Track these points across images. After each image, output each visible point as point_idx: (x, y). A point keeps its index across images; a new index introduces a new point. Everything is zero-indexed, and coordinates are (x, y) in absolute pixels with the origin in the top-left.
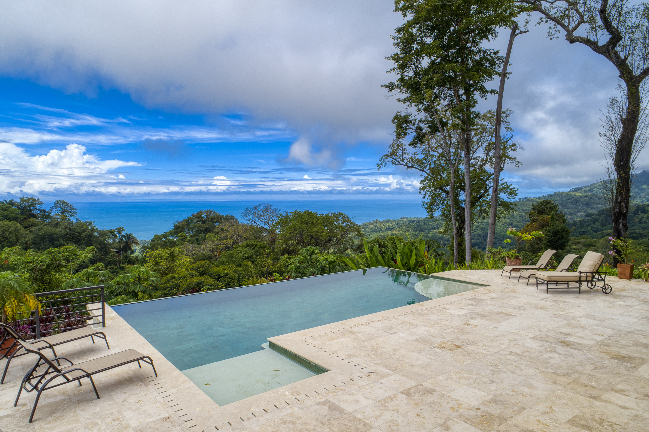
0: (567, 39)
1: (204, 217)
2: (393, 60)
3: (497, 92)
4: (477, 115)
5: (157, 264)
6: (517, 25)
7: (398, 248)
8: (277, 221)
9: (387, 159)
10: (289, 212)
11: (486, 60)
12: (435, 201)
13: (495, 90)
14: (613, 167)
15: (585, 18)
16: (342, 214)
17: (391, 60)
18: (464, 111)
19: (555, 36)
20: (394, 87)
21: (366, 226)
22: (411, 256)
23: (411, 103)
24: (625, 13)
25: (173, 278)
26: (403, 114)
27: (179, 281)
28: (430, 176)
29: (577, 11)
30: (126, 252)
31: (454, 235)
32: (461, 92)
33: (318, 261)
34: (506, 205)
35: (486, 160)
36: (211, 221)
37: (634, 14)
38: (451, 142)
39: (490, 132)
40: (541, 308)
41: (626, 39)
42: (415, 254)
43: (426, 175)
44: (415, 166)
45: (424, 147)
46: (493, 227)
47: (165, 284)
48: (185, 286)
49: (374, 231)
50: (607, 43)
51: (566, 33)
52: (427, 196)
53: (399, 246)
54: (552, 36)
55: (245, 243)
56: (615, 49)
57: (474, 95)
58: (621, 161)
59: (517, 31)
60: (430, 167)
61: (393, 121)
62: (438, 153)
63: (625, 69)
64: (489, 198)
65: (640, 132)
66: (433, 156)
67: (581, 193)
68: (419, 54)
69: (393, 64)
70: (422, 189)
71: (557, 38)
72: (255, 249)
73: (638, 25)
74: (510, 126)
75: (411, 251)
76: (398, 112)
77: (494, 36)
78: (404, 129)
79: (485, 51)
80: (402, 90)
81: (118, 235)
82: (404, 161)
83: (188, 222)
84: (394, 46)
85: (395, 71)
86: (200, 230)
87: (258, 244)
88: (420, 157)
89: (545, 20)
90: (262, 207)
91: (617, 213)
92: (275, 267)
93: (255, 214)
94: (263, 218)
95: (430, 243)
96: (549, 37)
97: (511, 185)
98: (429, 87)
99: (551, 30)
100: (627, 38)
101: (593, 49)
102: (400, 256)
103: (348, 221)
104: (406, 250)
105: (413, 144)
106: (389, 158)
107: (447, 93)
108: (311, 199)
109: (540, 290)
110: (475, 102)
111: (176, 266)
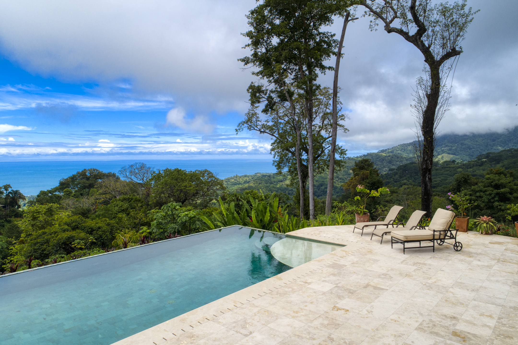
0: (385, 29)
1: (88, 174)
2: (248, 36)
3: (334, 69)
4: (318, 87)
5: (34, 218)
6: (349, 13)
7: (253, 206)
8: (150, 178)
9: (243, 125)
10: (161, 170)
11: (325, 42)
12: (283, 160)
13: (332, 67)
14: (421, 132)
15: (398, 14)
16: (207, 171)
17: (246, 37)
18: (307, 84)
19: (375, 28)
20: (248, 61)
21: (228, 180)
22: (265, 213)
23: (263, 76)
24: (429, 10)
25: (44, 233)
26: (256, 85)
27: (49, 237)
28: (279, 139)
29: (392, 8)
30: (13, 206)
31: (300, 188)
32: (305, 68)
33: (179, 217)
34: (338, 163)
35: (322, 127)
36: (94, 178)
37: (435, 12)
38: (295, 112)
39: (325, 104)
40: (407, 275)
41: (430, 32)
42: (269, 210)
43: (275, 138)
44: (267, 132)
45: (274, 116)
46: (332, 181)
47: (35, 239)
48: (55, 241)
49: (235, 184)
50: (415, 34)
51: (385, 25)
52: (276, 155)
53: (254, 204)
54: (372, 28)
55: (122, 197)
56: (422, 38)
57: (315, 70)
58: (427, 128)
59: (349, 18)
60: (278, 132)
61: (248, 90)
62: (285, 121)
63: (429, 55)
64: (325, 157)
65: (440, 105)
66: (281, 123)
67: (386, 154)
68: (269, 33)
69: (248, 41)
70: (272, 150)
71: (376, 30)
72: (131, 203)
73: (438, 21)
74: (340, 101)
75: (266, 208)
76: (252, 83)
77: (330, 23)
78: (258, 98)
79: (324, 34)
80: (256, 64)
81: (5, 192)
82: (258, 127)
83: (73, 179)
84: (249, 24)
85: (249, 47)
86: (84, 186)
87: (134, 198)
88: (270, 124)
89: (368, 13)
90: (138, 165)
91: (424, 168)
92: (147, 219)
93: (131, 172)
94: (138, 175)
95: (281, 196)
96: (370, 29)
97: (341, 147)
98: (279, 61)
99: (371, 23)
100: (430, 30)
101: (405, 38)
102: (255, 213)
103: (212, 176)
104: (261, 207)
105: (265, 111)
106: (245, 124)
107: (293, 69)
108: (184, 159)
109: (395, 249)
110: (316, 76)
111: (54, 220)
